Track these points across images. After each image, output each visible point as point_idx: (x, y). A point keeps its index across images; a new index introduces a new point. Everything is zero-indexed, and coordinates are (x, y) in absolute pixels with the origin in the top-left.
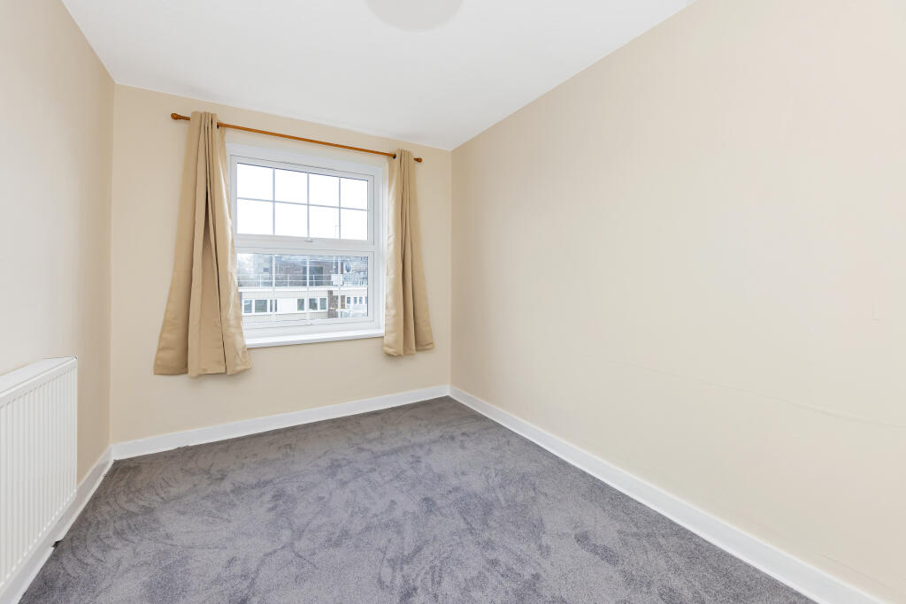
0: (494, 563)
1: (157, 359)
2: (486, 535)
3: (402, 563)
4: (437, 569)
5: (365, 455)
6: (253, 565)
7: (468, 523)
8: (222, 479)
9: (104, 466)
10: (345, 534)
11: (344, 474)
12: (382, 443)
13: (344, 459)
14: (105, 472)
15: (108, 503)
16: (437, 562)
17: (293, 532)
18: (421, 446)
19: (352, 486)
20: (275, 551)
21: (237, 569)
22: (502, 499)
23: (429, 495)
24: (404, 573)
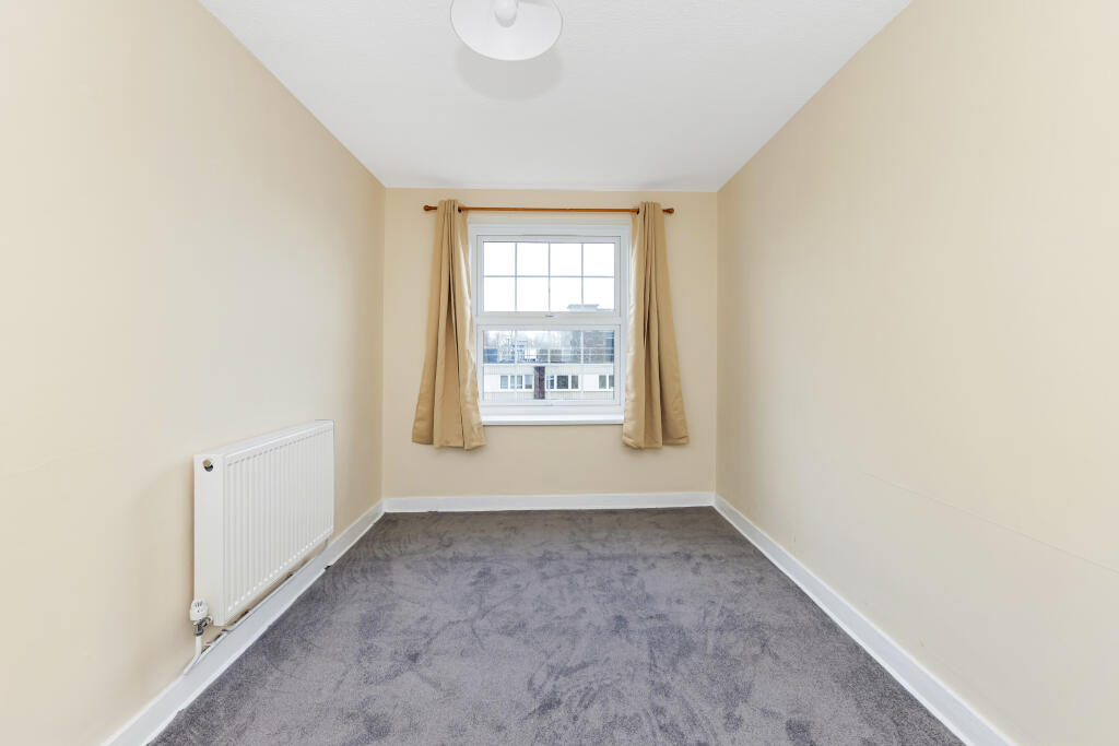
0: (659, 711)
1: (415, 428)
2: (666, 678)
3: (560, 673)
4: (592, 693)
5: (582, 555)
6: (436, 628)
7: (652, 658)
8: (448, 546)
9: (377, 514)
10: (522, 626)
11: (548, 569)
12: (604, 546)
13: (557, 553)
14: (375, 521)
15: (367, 546)
16: (595, 686)
17: (480, 609)
18: (645, 559)
19: (551, 582)
20: (458, 622)
21: (424, 627)
22: (711, 644)
23: (625, 615)
24: (557, 683)
